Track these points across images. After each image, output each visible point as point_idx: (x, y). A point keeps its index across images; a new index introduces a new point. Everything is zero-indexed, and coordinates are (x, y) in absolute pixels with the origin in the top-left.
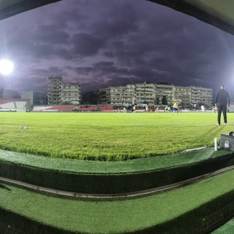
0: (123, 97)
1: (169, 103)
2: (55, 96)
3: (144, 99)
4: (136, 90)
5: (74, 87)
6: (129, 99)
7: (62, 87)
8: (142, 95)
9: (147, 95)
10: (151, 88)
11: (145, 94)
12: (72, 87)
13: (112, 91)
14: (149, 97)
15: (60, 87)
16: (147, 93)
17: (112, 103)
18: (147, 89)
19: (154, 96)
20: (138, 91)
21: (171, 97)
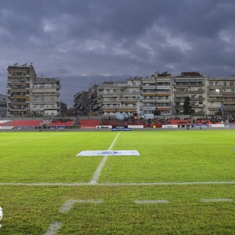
0: (122, 103)
1: (197, 110)
2: (19, 100)
3: (155, 104)
4: (141, 88)
5: (50, 85)
6: (131, 106)
7: (31, 85)
8: (151, 97)
9: (161, 97)
10: (167, 84)
11: (156, 95)
12: (46, 85)
13: (105, 92)
14: (164, 100)
15: (28, 85)
16: (159, 93)
17: (106, 114)
18: (159, 87)
19: (172, 98)
20: (145, 90)
21: (201, 100)
